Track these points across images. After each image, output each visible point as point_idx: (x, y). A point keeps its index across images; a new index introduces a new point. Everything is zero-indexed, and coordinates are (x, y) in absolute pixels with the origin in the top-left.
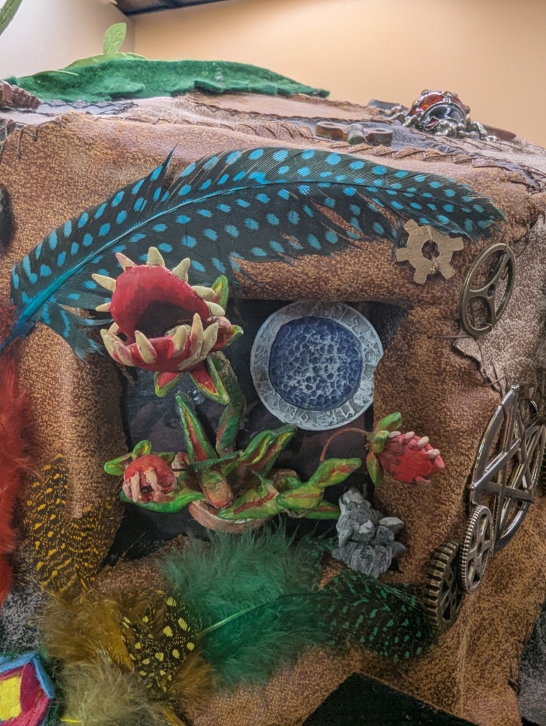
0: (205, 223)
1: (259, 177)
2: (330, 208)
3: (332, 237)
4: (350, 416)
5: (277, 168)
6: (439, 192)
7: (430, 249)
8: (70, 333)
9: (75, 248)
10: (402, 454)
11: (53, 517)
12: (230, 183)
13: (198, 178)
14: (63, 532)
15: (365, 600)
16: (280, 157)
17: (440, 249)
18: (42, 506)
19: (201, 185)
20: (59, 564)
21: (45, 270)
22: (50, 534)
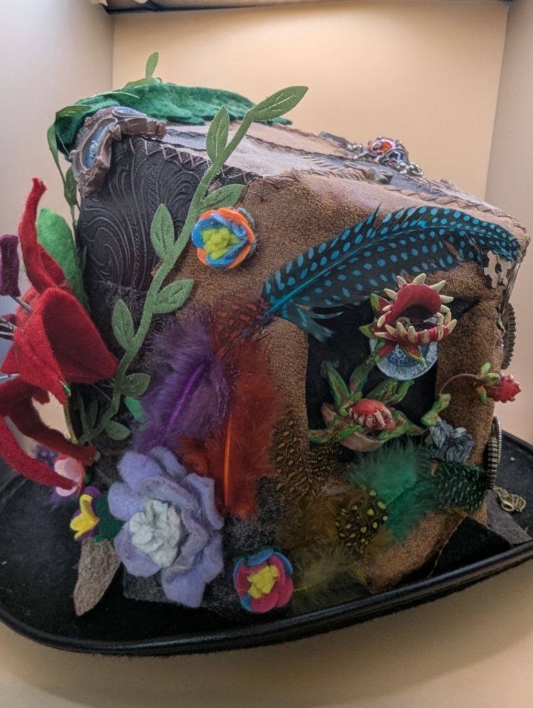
0: (392, 251)
1: (422, 223)
2: (450, 243)
3: (450, 260)
4: (425, 369)
5: (432, 219)
6: (500, 235)
7: (498, 268)
8: (307, 323)
9: (314, 266)
10: (503, 386)
11: (292, 451)
12: (408, 227)
13: (392, 223)
14: (300, 459)
15: (455, 478)
16: (434, 212)
17: (503, 268)
18: (282, 445)
19: (393, 228)
20: (297, 482)
21: (291, 281)
22: (291, 463)
